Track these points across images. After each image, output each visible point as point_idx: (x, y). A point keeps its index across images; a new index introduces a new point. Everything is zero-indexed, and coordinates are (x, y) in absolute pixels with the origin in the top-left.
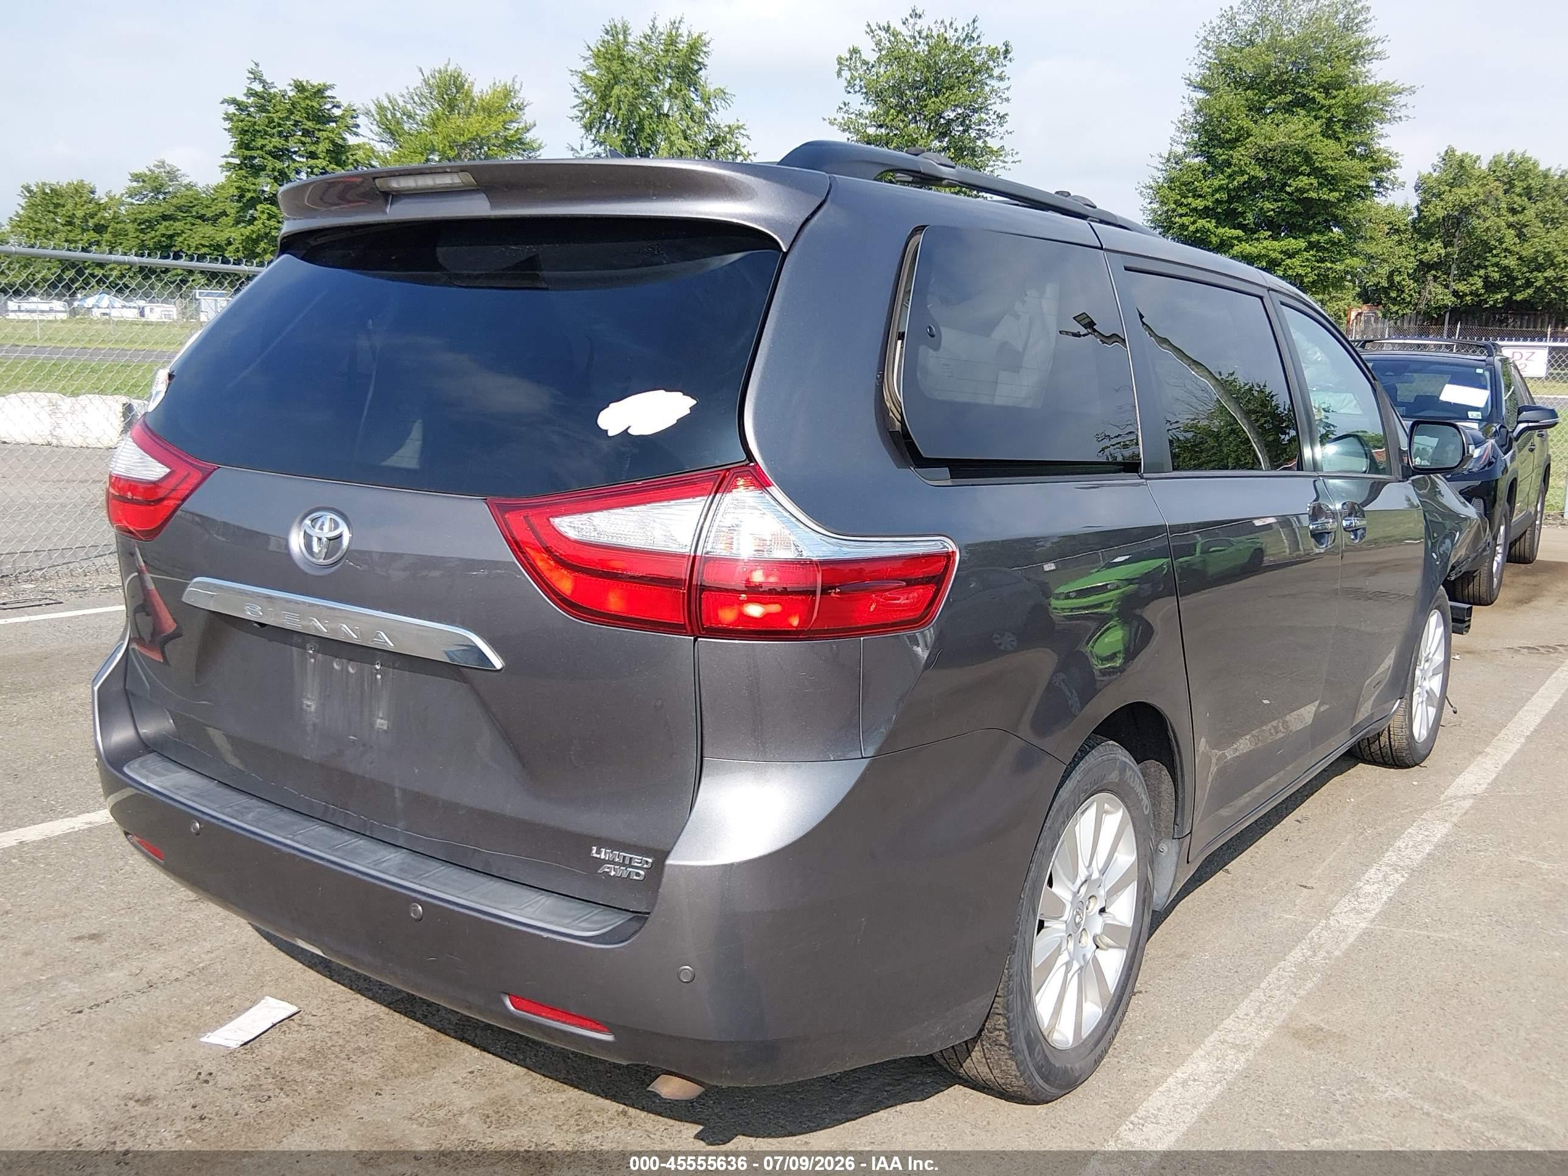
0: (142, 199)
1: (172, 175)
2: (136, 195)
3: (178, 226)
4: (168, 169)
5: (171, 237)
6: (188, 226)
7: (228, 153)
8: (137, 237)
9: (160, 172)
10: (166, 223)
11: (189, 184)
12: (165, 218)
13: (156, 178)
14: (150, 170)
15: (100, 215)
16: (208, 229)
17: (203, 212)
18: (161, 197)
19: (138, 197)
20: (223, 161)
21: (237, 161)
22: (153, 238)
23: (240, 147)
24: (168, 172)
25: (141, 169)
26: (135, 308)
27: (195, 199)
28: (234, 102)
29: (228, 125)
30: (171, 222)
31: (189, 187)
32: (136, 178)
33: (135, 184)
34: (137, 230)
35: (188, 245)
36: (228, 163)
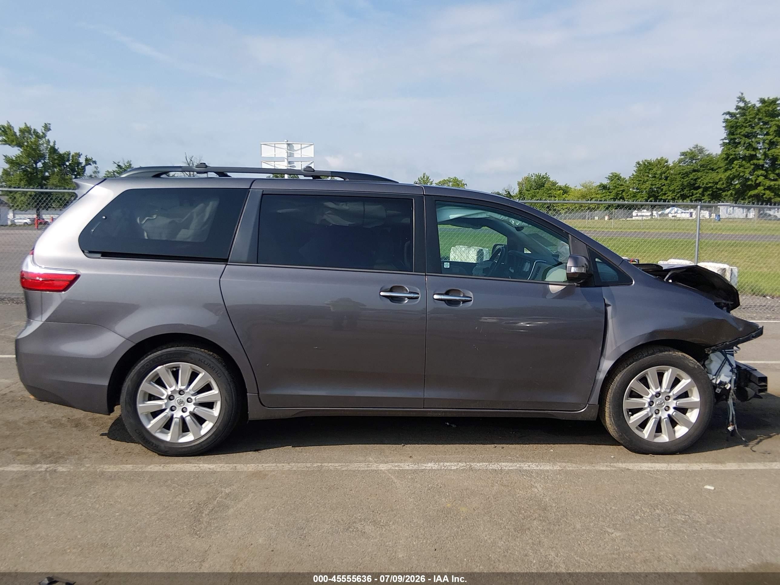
0: (685, 163)
1: (701, 151)
2: (682, 162)
3: (699, 174)
4: (699, 148)
5: (696, 180)
6: (705, 174)
7: (723, 138)
8: (680, 181)
9: (695, 150)
10: (694, 173)
11: (708, 154)
12: (694, 171)
13: (693, 153)
14: (690, 150)
15: (668, 172)
16: (714, 174)
17: (713, 167)
18: (694, 161)
19: (683, 163)
20: (721, 142)
21: (727, 141)
22: (687, 181)
23: (728, 135)
24: (699, 150)
25: (686, 149)
26: (688, 213)
27: (710, 161)
28: (729, 113)
29: (724, 125)
30: (697, 173)
31: (708, 155)
32: (683, 154)
33: (682, 157)
34: (681, 178)
35: (703, 183)
36: (724, 143)
